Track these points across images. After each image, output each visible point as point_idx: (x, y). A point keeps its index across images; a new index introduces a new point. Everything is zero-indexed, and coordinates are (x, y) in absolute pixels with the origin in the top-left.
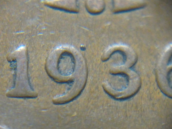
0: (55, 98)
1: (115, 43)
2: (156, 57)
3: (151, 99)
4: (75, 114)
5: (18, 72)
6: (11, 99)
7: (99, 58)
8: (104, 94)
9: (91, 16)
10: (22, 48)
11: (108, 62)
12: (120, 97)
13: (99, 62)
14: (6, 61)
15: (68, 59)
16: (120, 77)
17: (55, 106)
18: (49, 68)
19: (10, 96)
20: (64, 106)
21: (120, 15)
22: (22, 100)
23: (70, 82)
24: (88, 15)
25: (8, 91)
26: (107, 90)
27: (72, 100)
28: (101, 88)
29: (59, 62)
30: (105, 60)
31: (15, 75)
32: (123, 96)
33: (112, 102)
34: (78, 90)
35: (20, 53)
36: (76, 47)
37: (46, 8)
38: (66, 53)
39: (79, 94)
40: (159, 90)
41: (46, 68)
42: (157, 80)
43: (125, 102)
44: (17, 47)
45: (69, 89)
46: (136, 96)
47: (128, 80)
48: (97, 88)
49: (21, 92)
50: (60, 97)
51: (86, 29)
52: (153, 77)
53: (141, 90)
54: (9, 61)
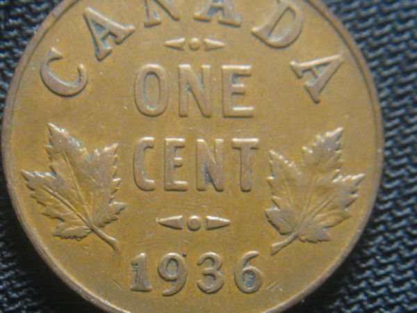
0: (164, 292)
1: (207, 251)
2: (235, 262)
3: (230, 293)
4: (177, 303)
5: (139, 273)
6: (134, 292)
7: (196, 262)
8: (198, 289)
9: (191, 232)
10: (143, 254)
11: (201, 266)
12: (208, 292)
13: (196, 265)
14: (131, 265)
15: (174, 263)
16: (209, 277)
17: (164, 298)
18: (160, 270)
19: (132, 290)
20: (170, 298)
21: (211, 232)
22: (141, 293)
23: (174, 280)
24: (188, 231)
25: (131, 287)
26: (200, 285)
27: (176, 293)
28: (196, 285)
29: (167, 265)
30: (199, 265)
31: (137, 276)
32: (211, 291)
33: (204, 295)
34: (180, 286)
35: (141, 259)
36: (180, 254)
37: (159, 226)
38: (173, 259)
39: (181, 289)
40: (236, 287)
41: (158, 270)
42: (235, 279)
43: (212, 295)
44: (139, 254)
45: (173, 285)
46: (220, 291)
47: (215, 279)
48: (193, 284)
49: (141, 288)
50: (167, 291)
51: (187, 241)
52: (232, 277)
53: (224, 287)
54: (133, 265)
